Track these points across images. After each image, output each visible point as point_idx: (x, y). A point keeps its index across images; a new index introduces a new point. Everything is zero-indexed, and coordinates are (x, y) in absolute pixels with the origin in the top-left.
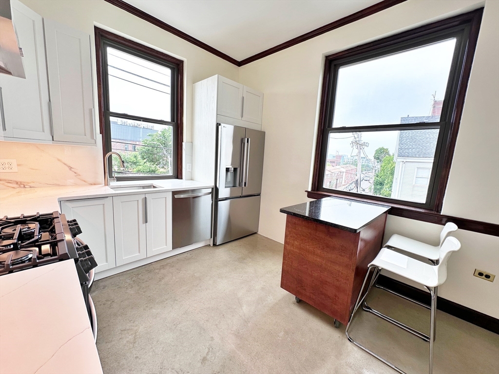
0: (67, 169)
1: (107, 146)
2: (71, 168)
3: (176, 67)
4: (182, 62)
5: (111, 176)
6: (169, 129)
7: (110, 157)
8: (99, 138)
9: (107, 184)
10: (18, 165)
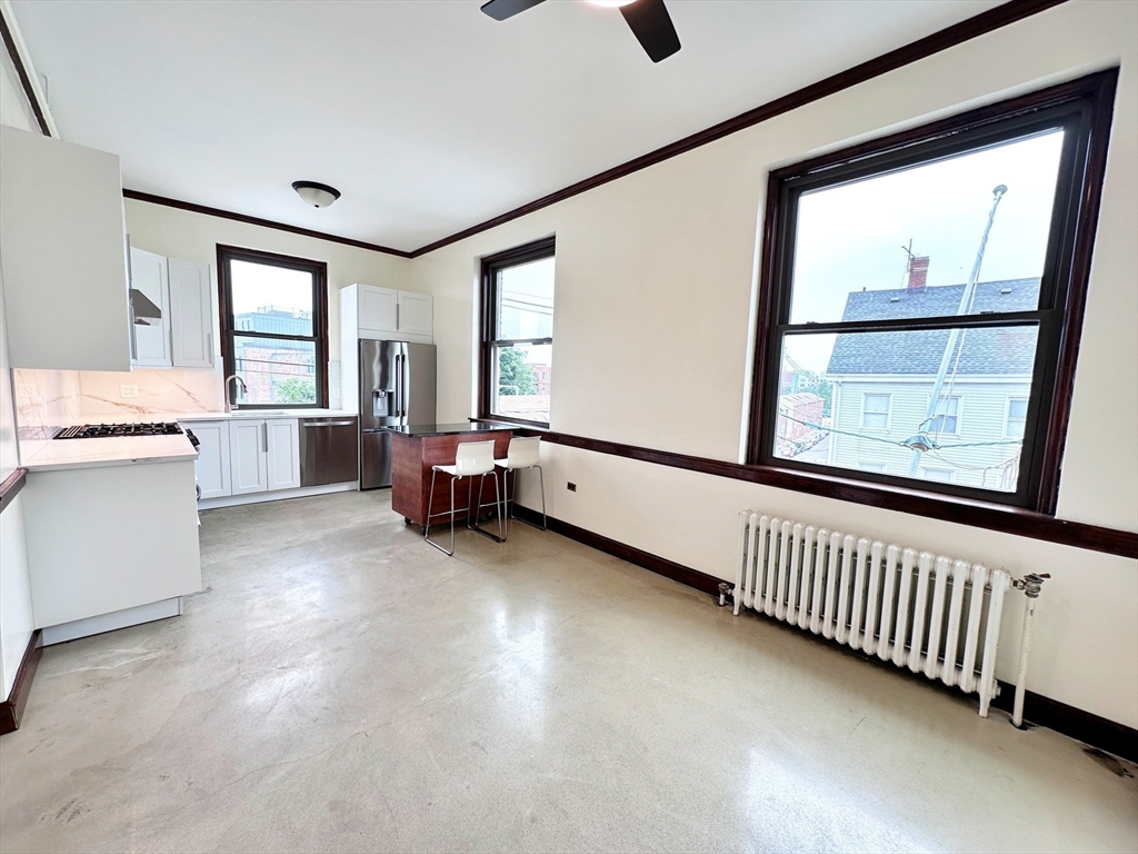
0: (186, 394)
1: (229, 367)
2: (189, 394)
3: (319, 270)
4: (325, 264)
5: (233, 402)
6: (312, 345)
7: (233, 381)
8: (219, 361)
9: (226, 411)
10: (139, 391)
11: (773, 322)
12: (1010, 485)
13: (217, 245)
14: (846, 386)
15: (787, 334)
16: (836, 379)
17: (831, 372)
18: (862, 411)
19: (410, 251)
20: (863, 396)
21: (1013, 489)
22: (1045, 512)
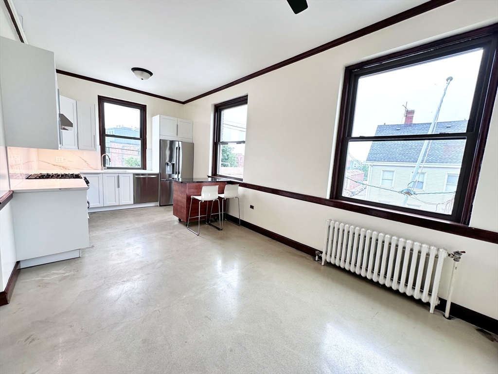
0: (84, 162)
1: (103, 151)
3: (143, 108)
4: (146, 106)
5: (104, 166)
6: (139, 142)
7: (105, 157)
8: (99, 147)
9: (102, 170)
10: (64, 159)
11: (344, 136)
12: (449, 211)
13: (98, 96)
14: (374, 167)
15: (350, 141)
16: (370, 164)
17: (368, 161)
18: (381, 178)
19: (183, 101)
20: (382, 172)
21: (450, 213)
22: (464, 223)
